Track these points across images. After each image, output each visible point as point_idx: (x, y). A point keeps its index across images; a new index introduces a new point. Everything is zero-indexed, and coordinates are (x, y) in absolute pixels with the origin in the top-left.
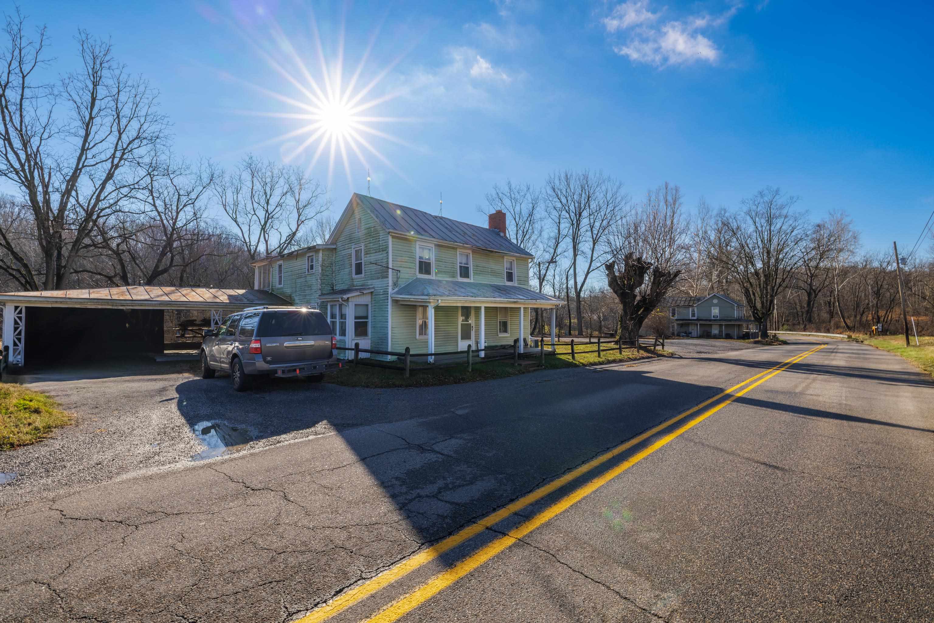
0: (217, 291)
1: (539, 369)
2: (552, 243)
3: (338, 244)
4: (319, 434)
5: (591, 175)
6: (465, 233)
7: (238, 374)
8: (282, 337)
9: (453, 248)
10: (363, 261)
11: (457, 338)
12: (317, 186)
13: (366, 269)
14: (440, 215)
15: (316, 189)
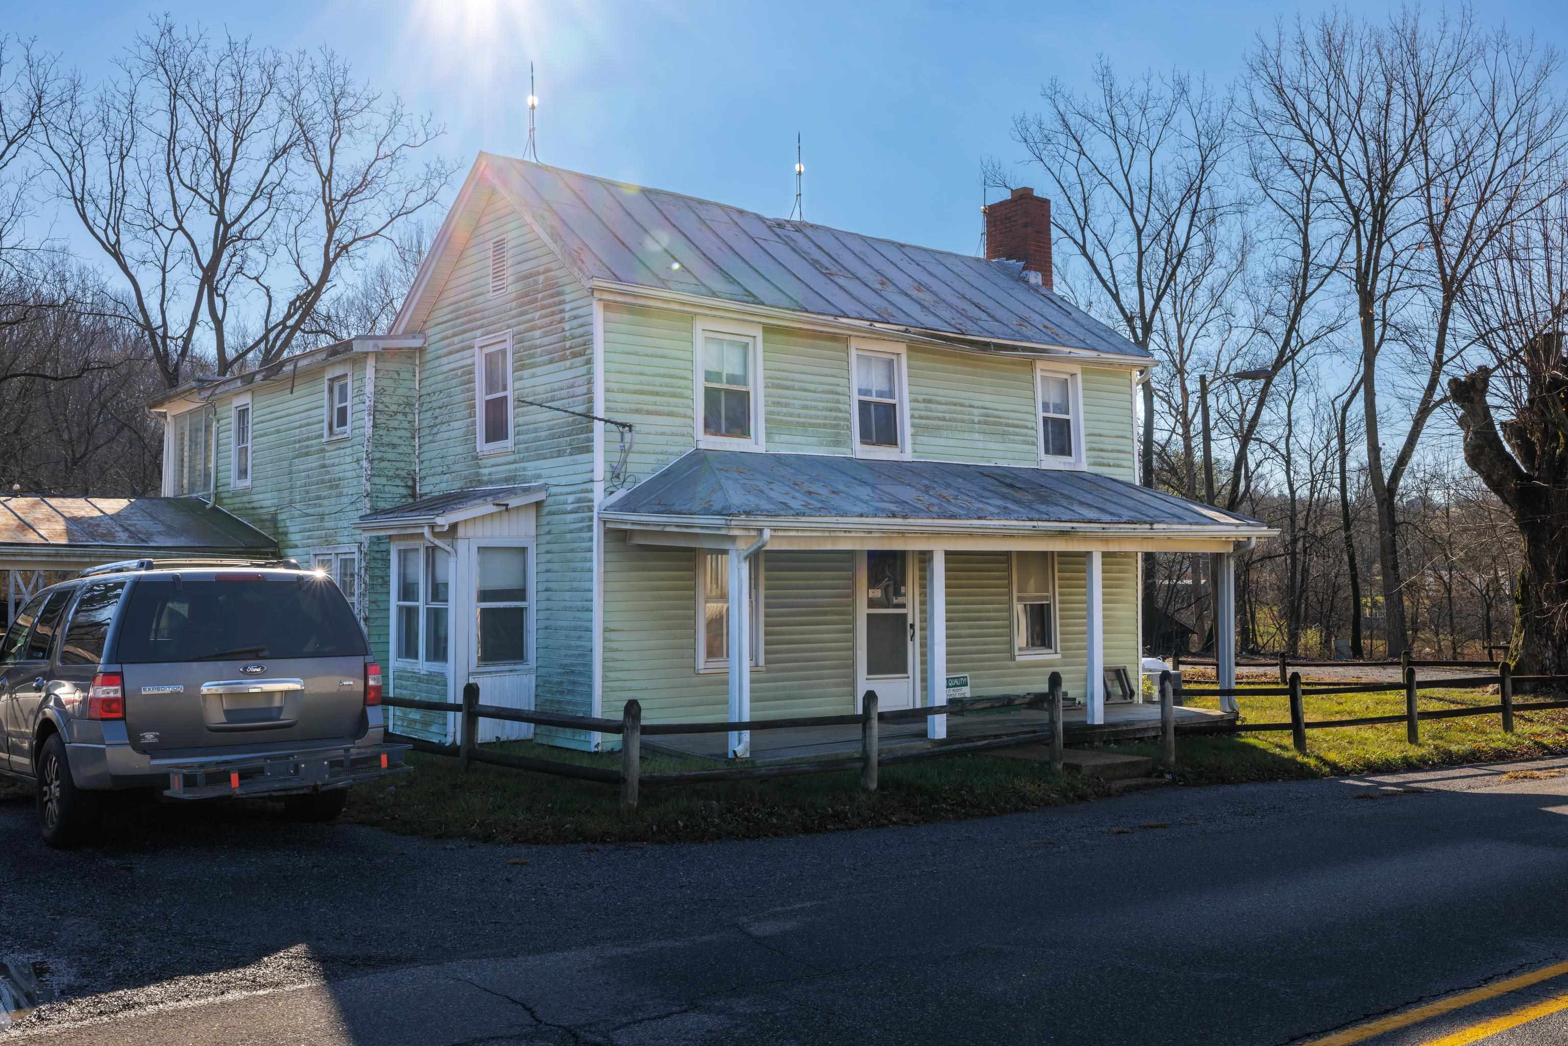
0: (34, 506)
1: (1147, 786)
2: (1283, 298)
3: (429, 332)
4: (263, 986)
5: (1428, 30)
6: (886, 280)
7: (55, 789)
8: (195, 665)
9: (834, 337)
10: (510, 394)
11: (853, 666)
12: (395, 119)
13: (521, 420)
14: (796, 218)
15: (391, 130)
